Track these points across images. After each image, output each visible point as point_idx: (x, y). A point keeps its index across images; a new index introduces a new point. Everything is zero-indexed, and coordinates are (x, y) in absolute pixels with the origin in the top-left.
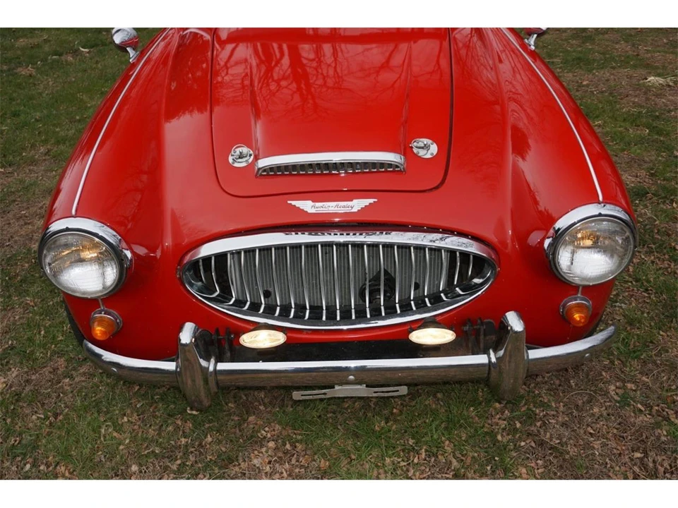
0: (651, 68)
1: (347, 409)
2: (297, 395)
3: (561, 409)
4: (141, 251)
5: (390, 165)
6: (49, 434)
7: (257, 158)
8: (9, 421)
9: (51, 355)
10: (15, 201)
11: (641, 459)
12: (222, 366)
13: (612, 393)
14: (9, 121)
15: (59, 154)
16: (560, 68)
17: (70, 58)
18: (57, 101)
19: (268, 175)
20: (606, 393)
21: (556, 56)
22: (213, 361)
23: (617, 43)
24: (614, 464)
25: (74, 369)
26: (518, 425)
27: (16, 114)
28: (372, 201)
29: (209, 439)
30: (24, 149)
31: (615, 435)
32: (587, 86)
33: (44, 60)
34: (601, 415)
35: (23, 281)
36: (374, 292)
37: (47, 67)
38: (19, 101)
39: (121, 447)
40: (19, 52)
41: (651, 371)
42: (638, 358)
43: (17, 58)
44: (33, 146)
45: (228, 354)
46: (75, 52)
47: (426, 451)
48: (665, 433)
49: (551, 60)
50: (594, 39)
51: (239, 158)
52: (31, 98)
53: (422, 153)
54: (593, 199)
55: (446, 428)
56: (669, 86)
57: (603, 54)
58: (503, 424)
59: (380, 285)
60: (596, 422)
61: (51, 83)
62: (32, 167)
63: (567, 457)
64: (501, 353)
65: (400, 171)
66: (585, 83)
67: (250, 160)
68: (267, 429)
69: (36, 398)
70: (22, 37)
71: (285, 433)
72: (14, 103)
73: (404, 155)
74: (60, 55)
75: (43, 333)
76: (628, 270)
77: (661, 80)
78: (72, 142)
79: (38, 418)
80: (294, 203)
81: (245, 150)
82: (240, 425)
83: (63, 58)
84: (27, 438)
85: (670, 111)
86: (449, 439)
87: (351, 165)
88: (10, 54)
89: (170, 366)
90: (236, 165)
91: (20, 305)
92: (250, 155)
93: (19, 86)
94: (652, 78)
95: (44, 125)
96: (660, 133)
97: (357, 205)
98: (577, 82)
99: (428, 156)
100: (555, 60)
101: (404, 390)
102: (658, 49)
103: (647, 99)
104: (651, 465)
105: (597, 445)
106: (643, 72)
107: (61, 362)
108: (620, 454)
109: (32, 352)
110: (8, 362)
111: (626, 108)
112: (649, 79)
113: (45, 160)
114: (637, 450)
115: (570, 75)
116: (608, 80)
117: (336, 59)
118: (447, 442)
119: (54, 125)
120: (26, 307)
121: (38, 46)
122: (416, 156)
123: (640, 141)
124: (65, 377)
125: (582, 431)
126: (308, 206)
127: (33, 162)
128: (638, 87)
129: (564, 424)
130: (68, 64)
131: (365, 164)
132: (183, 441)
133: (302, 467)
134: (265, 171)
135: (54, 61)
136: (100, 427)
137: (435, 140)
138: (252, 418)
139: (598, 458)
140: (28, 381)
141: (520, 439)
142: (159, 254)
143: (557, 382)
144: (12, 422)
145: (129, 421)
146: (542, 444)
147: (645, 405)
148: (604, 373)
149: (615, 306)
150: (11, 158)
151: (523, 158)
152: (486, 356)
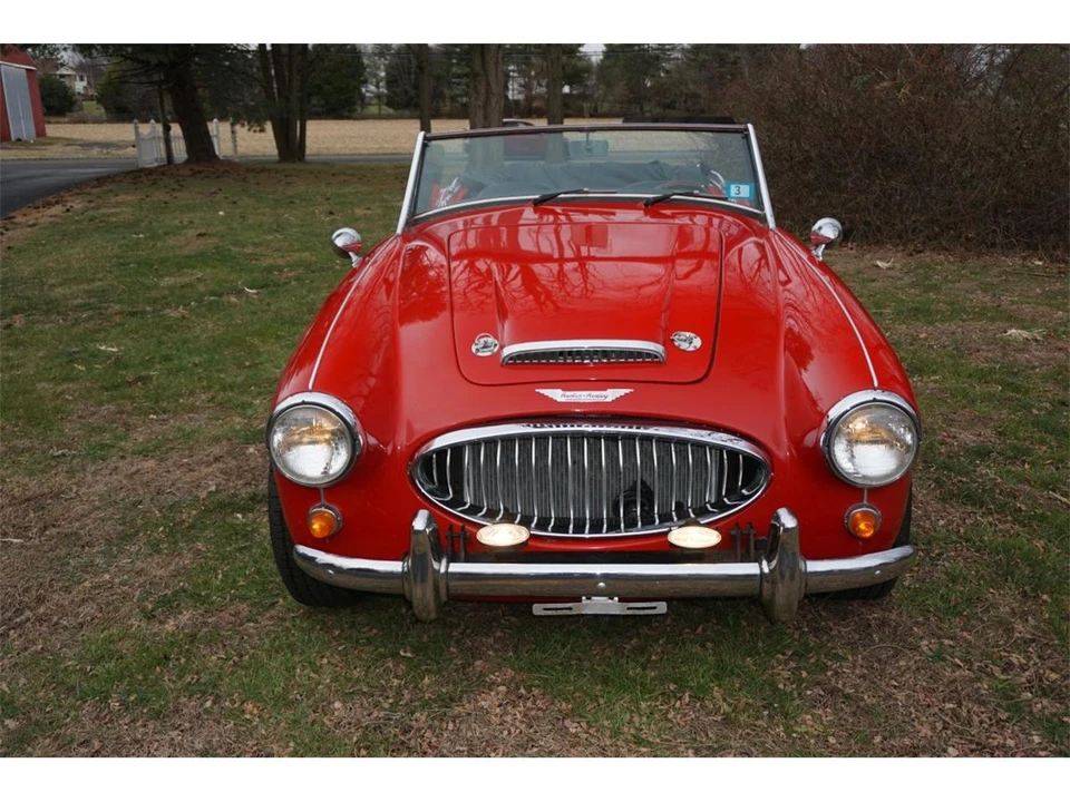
0: (1014, 320)
1: (595, 656)
2: (538, 609)
3: (860, 662)
4: (372, 440)
5: (648, 355)
6: (232, 673)
7: (502, 347)
8: (183, 661)
9: (231, 600)
10: (173, 448)
11: (953, 710)
12: (456, 568)
13: (925, 649)
14: (158, 366)
15: (226, 402)
16: (891, 319)
17: (233, 299)
18: (219, 345)
19: (515, 364)
20: (916, 648)
21: (885, 307)
22: (444, 562)
23: (971, 293)
24: (920, 715)
25: (259, 614)
26: (804, 674)
27: (167, 359)
28: (627, 391)
29: (426, 680)
30: (181, 396)
31: (924, 688)
32: (925, 339)
33: (200, 301)
34: (909, 669)
35: (192, 527)
36: (630, 504)
37: (203, 309)
38: (170, 345)
39: (320, 687)
40: (167, 292)
41: (974, 627)
42: (960, 614)
43: (164, 298)
44: (192, 393)
45: (462, 555)
46: (240, 293)
47: (690, 696)
48: (986, 687)
49: (879, 311)
50: (940, 288)
51: (484, 346)
52: (185, 342)
53: (684, 346)
54: (868, 385)
55: (716, 676)
56: (1036, 340)
57: (951, 304)
58: (786, 674)
59: (635, 495)
60: (902, 675)
61: (210, 326)
62: (191, 415)
63: (862, 704)
64: (774, 563)
65: (659, 362)
66: (922, 336)
67: (496, 350)
68: (497, 674)
69: (214, 640)
70: (167, 276)
71: (519, 678)
72: (163, 347)
73: (664, 345)
74: (220, 295)
75: (220, 576)
76: (959, 532)
77: (1025, 334)
78: (241, 389)
79: (219, 658)
80: (542, 391)
81: (490, 340)
82: (464, 668)
83: (224, 299)
84: (204, 678)
85: (1034, 368)
86: (719, 686)
87: (605, 353)
88: (154, 294)
89: (395, 566)
90: (479, 354)
91: (189, 550)
92: (496, 345)
93: (169, 328)
94: (1013, 331)
95: (205, 370)
96: (1017, 389)
97: (611, 395)
98: (912, 335)
99: (691, 349)
100: (885, 311)
101: (662, 607)
102: (1029, 300)
103: (1005, 355)
104: (964, 714)
105: (901, 696)
106: (1005, 325)
107: (244, 607)
108: (929, 706)
109: (208, 596)
110: (178, 605)
111: (976, 362)
112: (1009, 332)
113: (209, 407)
114: (950, 700)
115: (904, 327)
116: (953, 333)
117: (585, 282)
118: (716, 688)
119: (219, 371)
120: (198, 552)
121: (190, 285)
122: (678, 348)
123: (990, 397)
124: (249, 621)
125: (884, 684)
126: (557, 395)
127: (193, 409)
128: (994, 341)
129: (863, 677)
130: (231, 305)
131: (621, 353)
132: (396, 682)
133: (540, 709)
134: (511, 359)
135: (211, 303)
136: (294, 668)
137: (698, 334)
138: (478, 663)
139: (901, 710)
140: (205, 624)
141: (807, 688)
142: (389, 450)
143: (857, 637)
144: (187, 662)
145: (329, 662)
146: (833, 692)
147: (965, 661)
148: (915, 629)
149: (937, 565)
150: (165, 404)
151: (805, 369)
152: (757, 564)
